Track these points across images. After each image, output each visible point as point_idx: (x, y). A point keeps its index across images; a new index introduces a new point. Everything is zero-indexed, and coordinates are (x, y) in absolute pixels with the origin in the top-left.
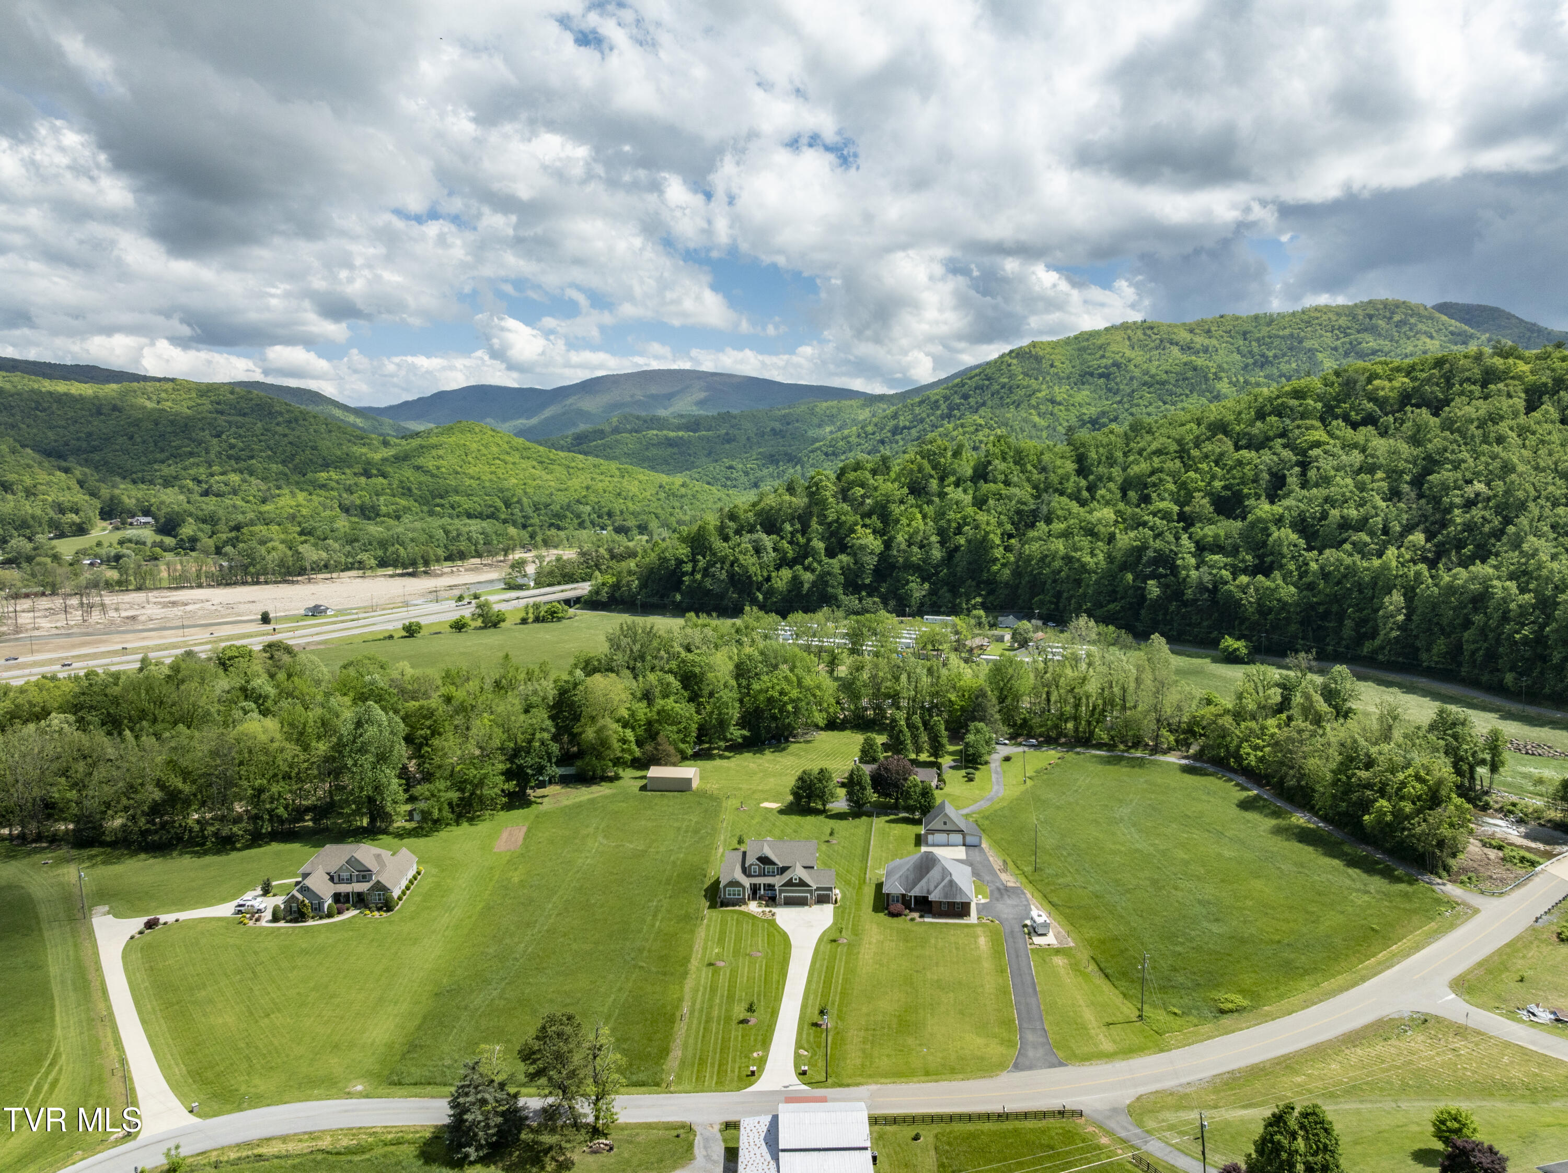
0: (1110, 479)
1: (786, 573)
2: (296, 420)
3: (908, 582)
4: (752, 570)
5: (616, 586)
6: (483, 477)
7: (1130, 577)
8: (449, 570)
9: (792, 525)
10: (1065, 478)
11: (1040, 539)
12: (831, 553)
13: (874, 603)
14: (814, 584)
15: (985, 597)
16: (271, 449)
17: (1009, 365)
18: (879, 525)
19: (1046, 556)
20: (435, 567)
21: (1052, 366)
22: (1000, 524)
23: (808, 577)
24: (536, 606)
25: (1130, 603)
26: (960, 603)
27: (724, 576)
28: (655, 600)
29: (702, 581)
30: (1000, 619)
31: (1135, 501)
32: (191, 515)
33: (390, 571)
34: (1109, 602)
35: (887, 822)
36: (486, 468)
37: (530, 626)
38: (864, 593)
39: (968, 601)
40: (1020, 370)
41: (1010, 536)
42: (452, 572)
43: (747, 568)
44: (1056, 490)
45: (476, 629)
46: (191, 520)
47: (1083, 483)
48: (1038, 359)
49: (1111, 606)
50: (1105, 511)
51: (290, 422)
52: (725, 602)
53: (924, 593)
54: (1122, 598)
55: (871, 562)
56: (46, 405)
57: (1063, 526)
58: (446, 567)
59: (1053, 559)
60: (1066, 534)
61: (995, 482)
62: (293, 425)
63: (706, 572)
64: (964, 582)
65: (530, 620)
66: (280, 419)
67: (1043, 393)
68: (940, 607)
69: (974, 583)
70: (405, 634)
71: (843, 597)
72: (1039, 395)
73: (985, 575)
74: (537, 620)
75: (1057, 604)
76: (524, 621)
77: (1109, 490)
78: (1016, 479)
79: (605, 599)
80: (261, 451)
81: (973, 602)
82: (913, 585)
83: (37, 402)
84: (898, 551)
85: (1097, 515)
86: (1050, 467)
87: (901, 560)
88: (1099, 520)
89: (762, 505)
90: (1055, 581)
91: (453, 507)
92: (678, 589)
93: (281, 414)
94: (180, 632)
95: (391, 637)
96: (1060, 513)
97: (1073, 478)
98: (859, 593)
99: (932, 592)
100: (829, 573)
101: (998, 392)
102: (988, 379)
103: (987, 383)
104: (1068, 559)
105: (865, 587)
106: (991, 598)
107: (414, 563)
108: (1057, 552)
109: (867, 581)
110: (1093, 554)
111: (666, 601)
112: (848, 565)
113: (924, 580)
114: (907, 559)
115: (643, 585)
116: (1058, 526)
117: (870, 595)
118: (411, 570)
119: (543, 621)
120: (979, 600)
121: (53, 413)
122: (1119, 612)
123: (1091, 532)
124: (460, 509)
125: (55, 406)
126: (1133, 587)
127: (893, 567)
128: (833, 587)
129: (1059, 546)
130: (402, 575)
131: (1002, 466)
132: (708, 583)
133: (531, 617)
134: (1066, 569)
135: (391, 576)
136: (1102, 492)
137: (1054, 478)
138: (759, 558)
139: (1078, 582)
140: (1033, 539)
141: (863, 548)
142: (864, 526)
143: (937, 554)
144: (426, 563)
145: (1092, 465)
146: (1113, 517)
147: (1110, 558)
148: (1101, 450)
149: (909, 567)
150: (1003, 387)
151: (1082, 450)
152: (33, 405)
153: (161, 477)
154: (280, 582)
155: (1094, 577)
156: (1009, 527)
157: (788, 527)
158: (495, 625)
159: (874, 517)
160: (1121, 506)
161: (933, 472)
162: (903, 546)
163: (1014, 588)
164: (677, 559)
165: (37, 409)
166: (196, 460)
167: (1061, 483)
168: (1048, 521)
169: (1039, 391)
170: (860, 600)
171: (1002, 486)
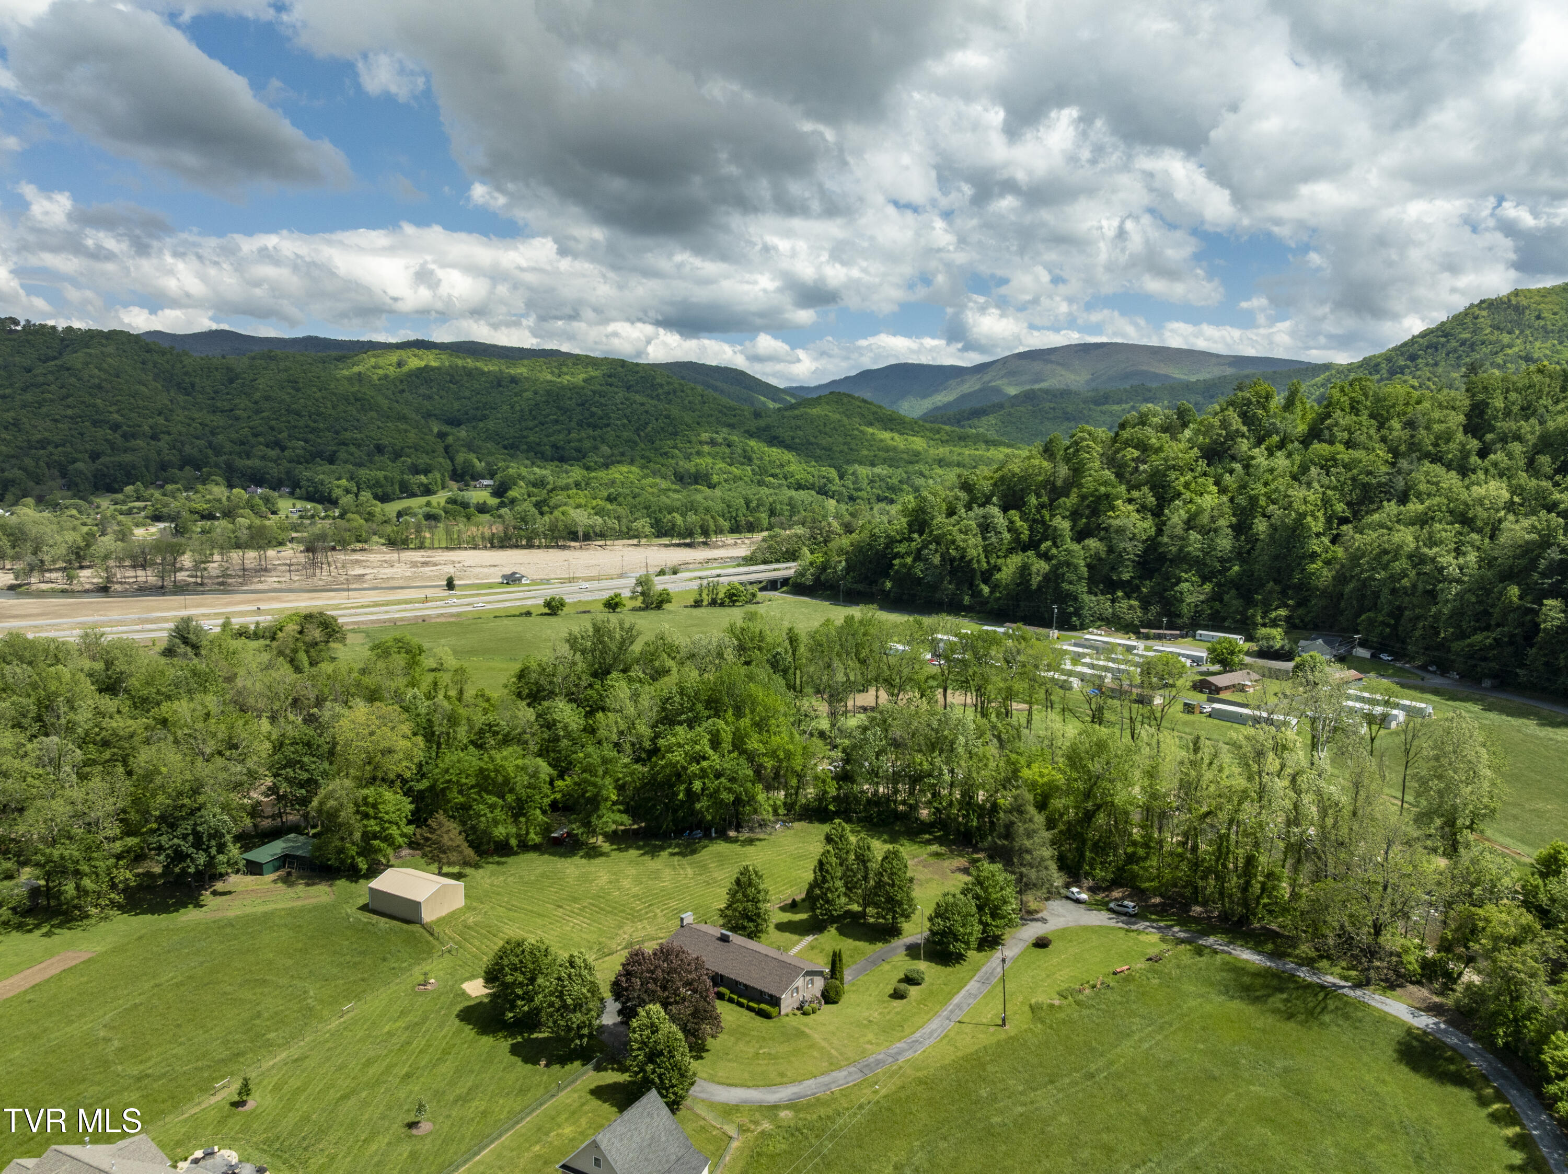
0: (1518, 438)
1: (1016, 560)
2: (675, 392)
3: (1179, 581)
4: (972, 553)
5: (824, 568)
6: (835, 448)
7: (1514, 591)
8: (733, 541)
9: (1038, 496)
10: (1448, 437)
11: (1382, 526)
12: (1080, 536)
13: (1131, 607)
14: (1046, 577)
15: (1292, 609)
16: (627, 418)
17: (1476, 318)
18: (1151, 500)
19: (1386, 552)
20: (720, 539)
21: (1538, 317)
22: (1326, 502)
23: (1040, 567)
24: (713, 588)
25: (1512, 636)
26: (1254, 616)
27: (937, 560)
28: (860, 587)
29: (912, 567)
30: (1302, 643)
31: (1548, 470)
32: (523, 479)
33: (666, 541)
34: (1475, 631)
35: (599, 1092)
36: (841, 440)
37: (703, 610)
38: (1120, 594)
39: (1265, 614)
40: (1489, 322)
41: (1344, 521)
42: (736, 544)
43: (964, 550)
44: (1427, 455)
45: (634, 609)
46: (522, 483)
47: (1474, 444)
48: (1519, 310)
49: (1478, 637)
50: (1493, 484)
51: (669, 393)
52: (938, 595)
53: (1202, 597)
54: (1498, 625)
55: (1132, 549)
56: (458, 378)
57: (1420, 508)
58: (730, 539)
59: (1396, 558)
60: (1423, 520)
61: (1331, 443)
62: (671, 397)
63: (918, 557)
64: (1263, 585)
65: (705, 603)
66: (660, 391)
67: (1516, 349)
68: (1224, 619)
69: (1278, 588)
70: (547, 611)
71: (1086, 598)
72: (1509, 351)
73: (1297, 577)
74: (713, 603)
75: (1395, 627)
76: (698, 604)
77: (1510, 456)
78: (1363, 438)
79: (809, 583)
80: (618, 419)
81: (1273, 615)
82: (1185, 586)
83: (452, 376)
84: (1171, 537)
85: (1478, 491)
86: (1422, 421)
87: (1174, 549)
88: (1480, 501)
89: (1005, 470)
90: (1394, 591)
91: (786, 478)
92: (887, 576)
93: (661, 386)
94: (346, 593)
95: (528, 614)
96: (1423, 487)
97: (1460, 436)
98: (1113, 593)
99: (1216, 597)
100: (1068, 564)
101: (1455, 350)
102: (1446, 336)
103: (1443, 340)
104: (1417, 559)
105: (1122, 584)
106: (1301, 611)
107: (691, 534)
108: (1400, 547)
109: (1126, 576)
110: (1458, 552)
111: (874, 589)
112: (1097, 553)
113: (1205, 579)
114: (1181, 550)
115: (848, 569)
116: (1415, 507)
117: (1128, 596)
118: (688, 541)
119: (722, 605)
120: (1283, 612)
121: (463, 386)
122: (1491, 647)
123: (1464, 519)
124: (792, 480)
125: (465, 378)
126: (1519, 607)
127: (1162, 558)
128: (1071, 583)
129: (1406, 537)
130: (679, 545)
131: (1346, 420)
132: (918, 571)
133: (706, 599)
134: (1412, 573)
135: (666, 546)
136: (1498, 456)
137: (1426, 439)
138: (984, 539)
139: (1432, 595)
140: (1371, 526)
141: (1121, 531)
142: (1130, 501)
143: (1225, 543)
144: (705, 532)
145: (1495, 418)
146: (1506, 495)
147: (1487, 562)
148: (1513, 396)
149: (1183, 559)
150: (1463, 344)
151: (1481, 397)
152: (448, 378)
153: (527, 443)
154: (553, 547)
155: (1455, 589)
156: (1340, 507)
157: (1033, 500)
158: (659, 607)
159: (1145, 489)
160: (1523, 477)
161: (1244, 429)
162: (1179, 531)
163: (1334, 596)
164: (888, 536)
165: (451, 382)
166: (559, 427)
167: (1436, 445)
168: (1403, 499)
169: (1510, 346)
170: (1113, 601)
171: (1340, 447)
